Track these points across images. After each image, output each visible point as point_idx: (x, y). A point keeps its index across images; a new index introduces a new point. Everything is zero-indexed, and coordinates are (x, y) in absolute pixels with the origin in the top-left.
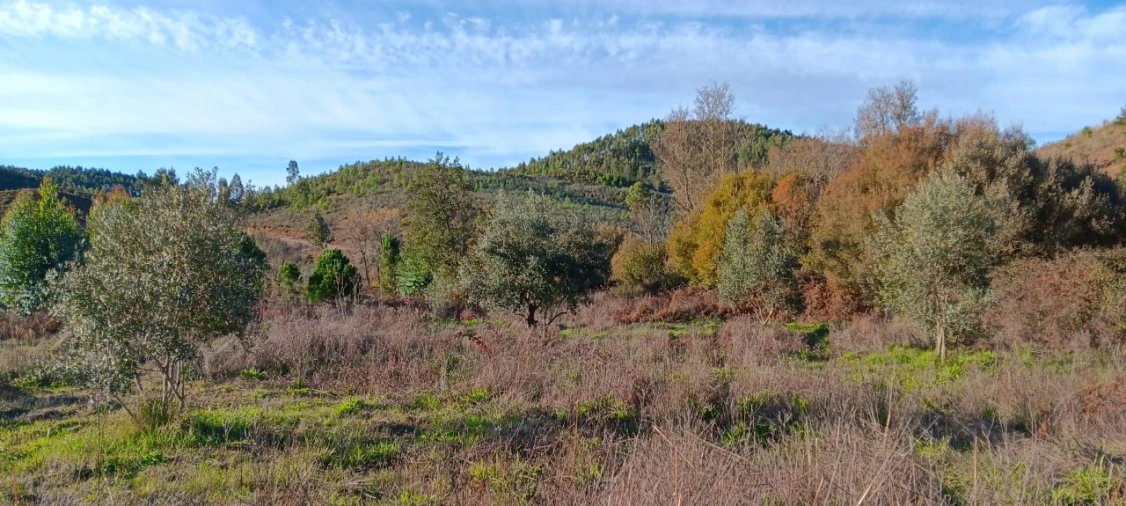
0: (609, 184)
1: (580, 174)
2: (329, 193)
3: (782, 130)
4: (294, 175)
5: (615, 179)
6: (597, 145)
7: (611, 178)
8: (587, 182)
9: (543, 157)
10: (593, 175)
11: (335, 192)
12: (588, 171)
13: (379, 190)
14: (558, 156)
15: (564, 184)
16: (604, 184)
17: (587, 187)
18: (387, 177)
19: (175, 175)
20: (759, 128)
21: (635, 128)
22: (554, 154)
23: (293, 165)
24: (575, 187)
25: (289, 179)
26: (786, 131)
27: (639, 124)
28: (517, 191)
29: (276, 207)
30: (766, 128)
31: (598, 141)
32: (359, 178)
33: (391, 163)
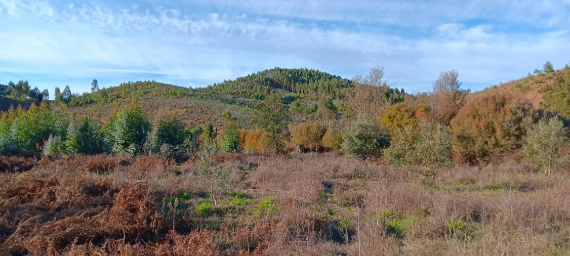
0: (257, 98)
1: (242, 93)
2: (118, 97)
3: (337, 76)
4: (95, 87)
5: (260, 96)
6: (248, 78)
7: (258, 96)
8: (246, 97)
9: (220, 83)
10: (249, 94)
11: (121, 97)
12: (246, 92)
13: (146, 97)
14: (228, 83)
15: (235, 97)
16: (255, 98)
17: (247, 100)
18: (147, 90)
19: (28, 84)
20: (326, 74)
21: (267, 71)
22: (226, 82)
23: (95, 82)
24: (241, 99)
25: (93, 89)
26: (338, 76)
27: (269, 69)
28: (218, 100)
29: (89, 104)
30: (329, 75)
31: (249, 76)
32: (133, 90)
33: (148, 83)
